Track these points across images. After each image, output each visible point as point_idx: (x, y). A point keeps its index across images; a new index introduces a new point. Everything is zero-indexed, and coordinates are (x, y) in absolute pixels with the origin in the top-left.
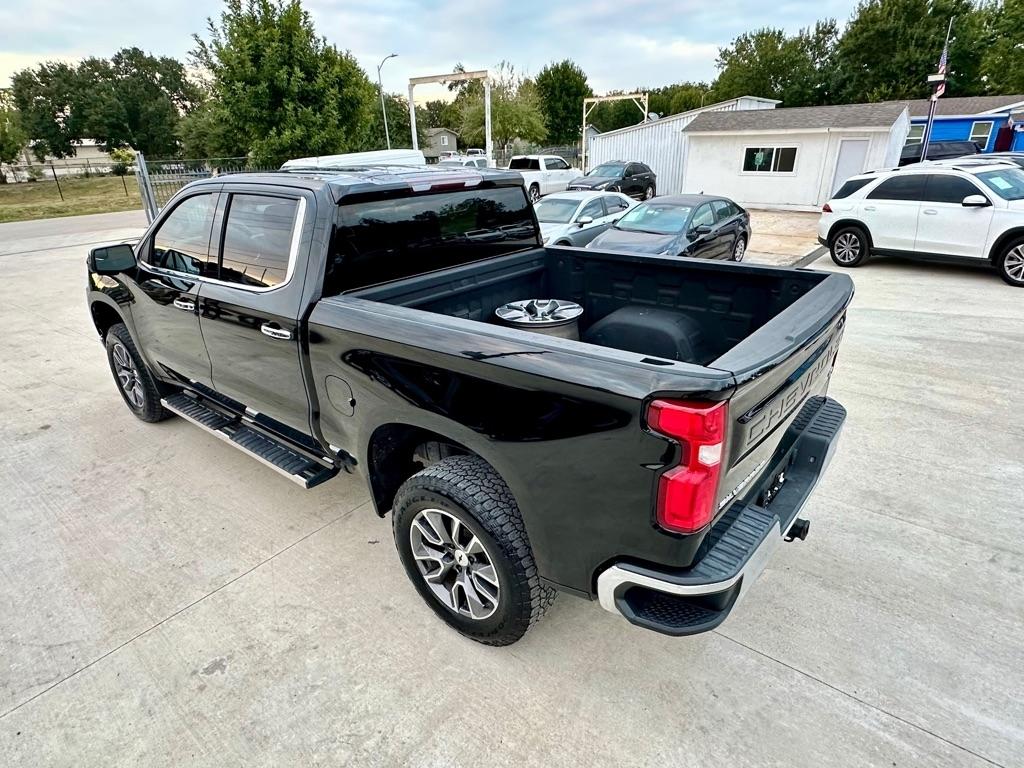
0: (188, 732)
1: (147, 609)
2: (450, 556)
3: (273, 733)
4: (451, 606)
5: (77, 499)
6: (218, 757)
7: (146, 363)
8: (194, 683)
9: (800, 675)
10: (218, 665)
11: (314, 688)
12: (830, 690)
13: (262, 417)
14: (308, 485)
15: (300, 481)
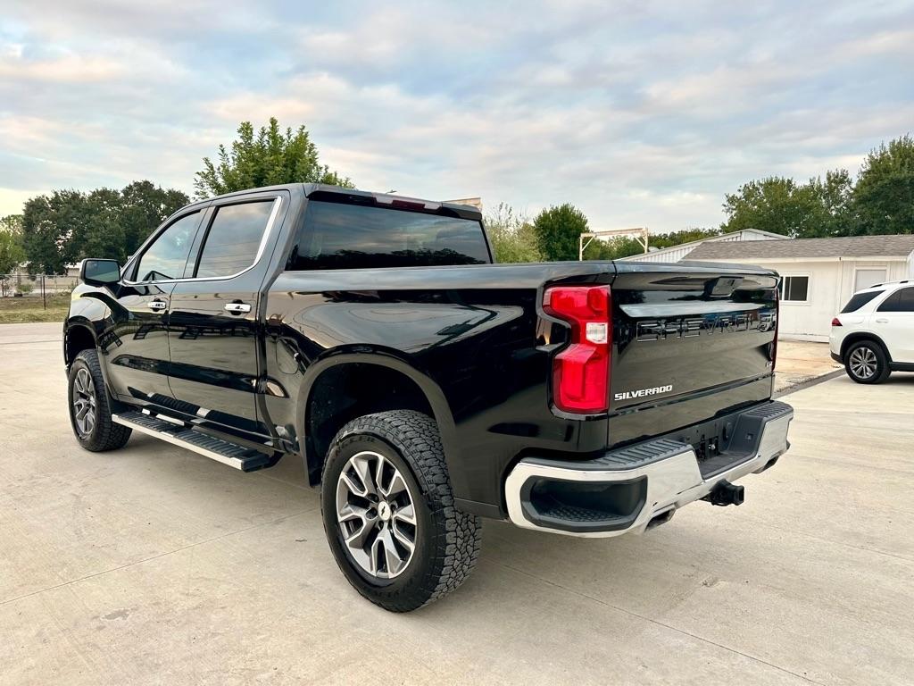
0: (80, 656)
1: (60, 573)
2: (373, 512)
3: (165, 662)
4: (368, 570)
5: (9, 497)
6: (105, 675)
8: (95, 624)
9: (744, 657)
10: (123, 614)
11: (214, 635)
12: (777, 670)
13: (212, 415)
14: (244, 465)
15: (236, 463)
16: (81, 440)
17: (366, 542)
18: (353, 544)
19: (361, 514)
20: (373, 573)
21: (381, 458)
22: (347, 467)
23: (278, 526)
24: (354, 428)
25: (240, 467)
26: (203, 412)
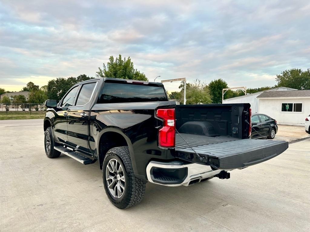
0: (26, 216)
1: (29, 193)
2: (116, 178)
3: (49, 219)
4: (113, 195)
5: (22, 171)
6: (31, 221)
7: (53, 137)
8: (34, 207)
10: (42, 205)
11: (65, 212)
13: (80, 148)
14: (84, 162)
15: (82, 162)
16: (47, 154)
17: (113, 187)
18: (110, 187)
19: (112, 178)
20: (115, 196)
21: (117, 161)
22: (108, 164)
23: (95, 182)
24: (110, 151)
25: (83, 163)
26: (77, 147)
